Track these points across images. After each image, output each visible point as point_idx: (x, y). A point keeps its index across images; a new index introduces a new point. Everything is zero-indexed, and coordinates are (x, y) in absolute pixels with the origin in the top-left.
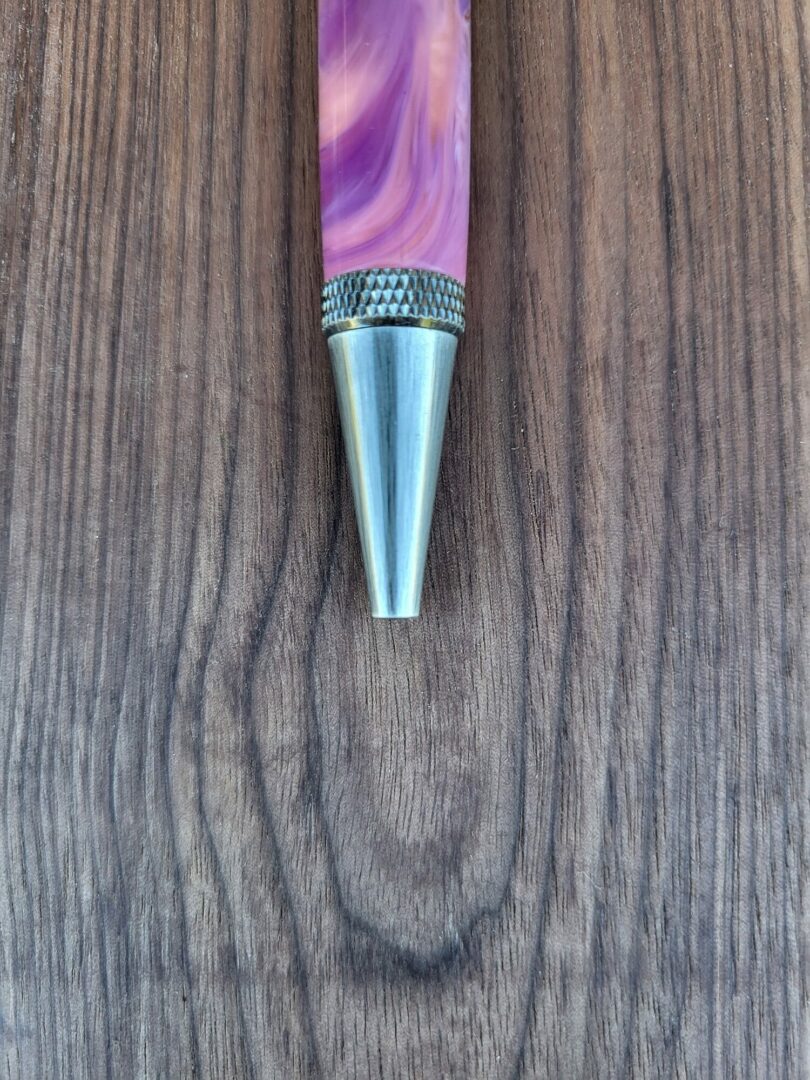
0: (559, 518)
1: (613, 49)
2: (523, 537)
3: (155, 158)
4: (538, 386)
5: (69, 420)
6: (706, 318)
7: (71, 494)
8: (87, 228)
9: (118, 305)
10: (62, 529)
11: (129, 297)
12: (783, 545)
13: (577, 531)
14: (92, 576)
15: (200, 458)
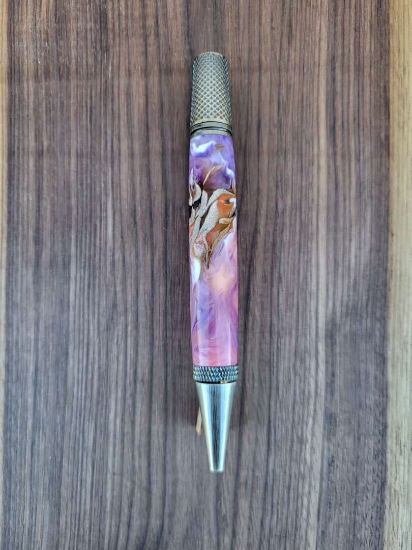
0: (229, 530)
1: (256, 377)
2: (218, 534)
3: (107, 401)
4: (225, 488)
5: (79, 487)
6: (278, 471)
7: (80, 511)
8: (84, 423)
9: (94, 451)
10: (77, 522)
11: (98, 449)
12: (294, 541)
13: (234, 533)
14: (87, 538)
15: (121, 503)
